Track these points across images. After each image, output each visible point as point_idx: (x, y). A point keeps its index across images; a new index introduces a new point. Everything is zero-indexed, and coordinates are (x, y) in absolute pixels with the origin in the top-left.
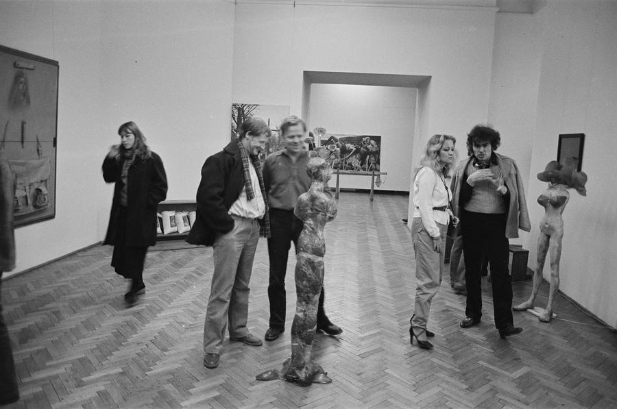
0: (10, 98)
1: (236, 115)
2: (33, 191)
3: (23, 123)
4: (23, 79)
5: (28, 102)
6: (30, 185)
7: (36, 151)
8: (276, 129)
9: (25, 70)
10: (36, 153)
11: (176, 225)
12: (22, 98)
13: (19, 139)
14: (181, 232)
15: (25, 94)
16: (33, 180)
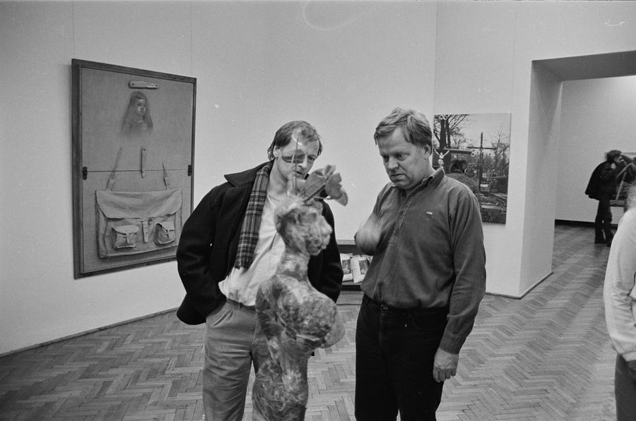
0: (124, 122)
1: (439, 130)
2: (153, 226)
3: (143, 150)
4: (141, 101)
5: (150, 125)
6: (150, 220)
7: (162, 180)
8: (491, 147)
9: (144, 90)
10: (163, 183)
11: (350, 273)
12: (141, 121)
13: (138, 168)
14: (356, 281)
15: (145, 117)
16: (154, 215)
